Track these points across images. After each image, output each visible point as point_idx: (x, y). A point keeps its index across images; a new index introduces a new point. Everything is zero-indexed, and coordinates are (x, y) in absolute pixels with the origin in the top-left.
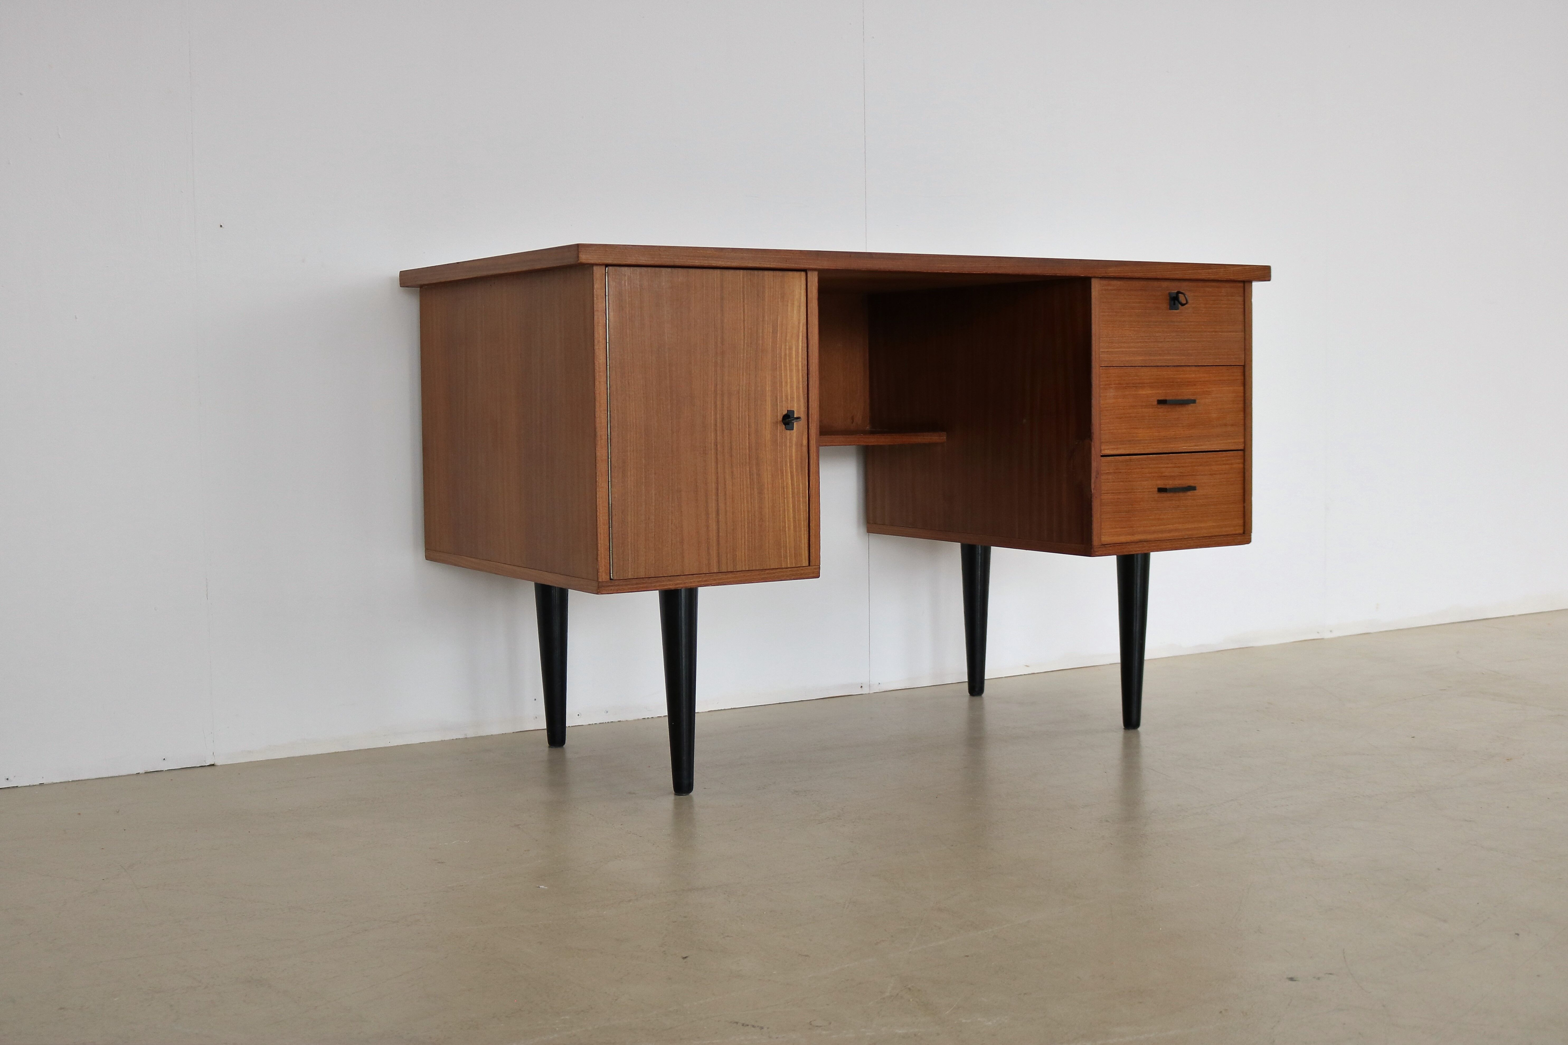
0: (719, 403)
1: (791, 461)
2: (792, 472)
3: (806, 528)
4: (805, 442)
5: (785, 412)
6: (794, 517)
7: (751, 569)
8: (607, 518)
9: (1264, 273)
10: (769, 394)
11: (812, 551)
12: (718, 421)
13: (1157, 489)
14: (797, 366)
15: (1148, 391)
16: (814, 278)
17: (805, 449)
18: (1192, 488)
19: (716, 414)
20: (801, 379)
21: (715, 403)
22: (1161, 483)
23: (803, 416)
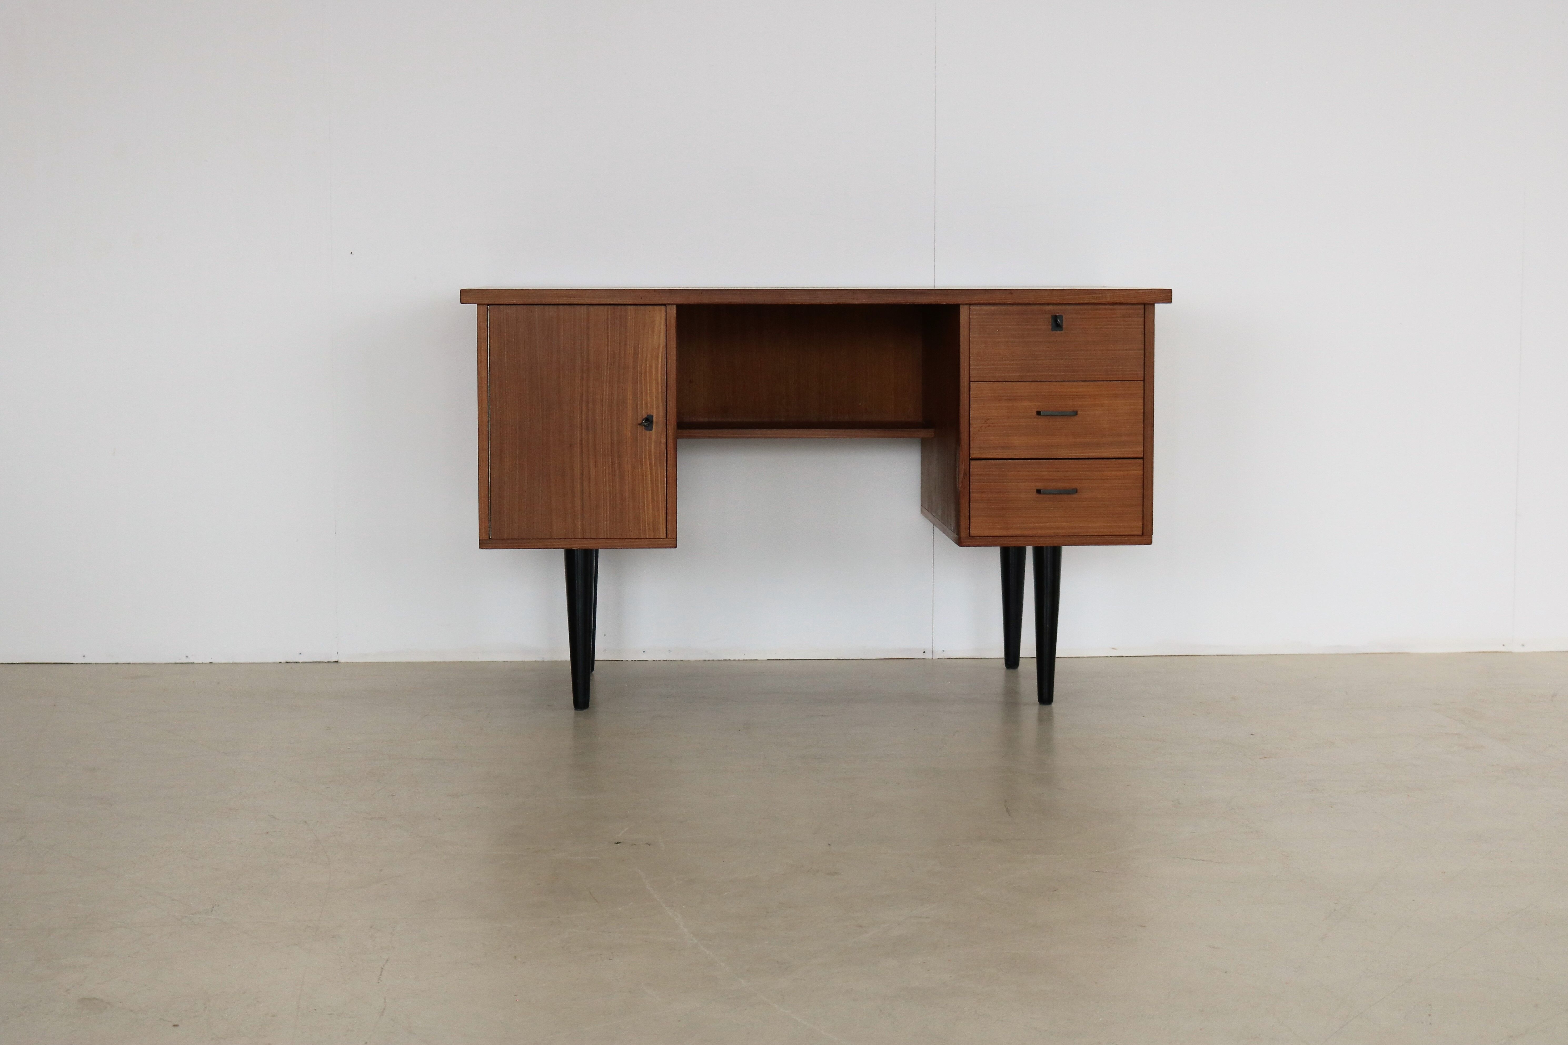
0: (584, 408)
1: (650, 455)
2: (651, 464)
3: (664, 509)
4: (663, 441)
5: (645, 416)
6: (653, 498)
7: (612, 537)
8: (487, 493)
9: (1166, 296)
10: (630, 402)
11: (669, 526)
12: (584, 422)
13: (1036, 491)
14: (657, 380)
15: (1027, 404)
16: (673, 311)
17: (663, 446)
18: (1075, 491)
19: (581, 417)
20: (660, 390)
21: (581, 408)
22: (1040, 485)
23: (662, 419)
